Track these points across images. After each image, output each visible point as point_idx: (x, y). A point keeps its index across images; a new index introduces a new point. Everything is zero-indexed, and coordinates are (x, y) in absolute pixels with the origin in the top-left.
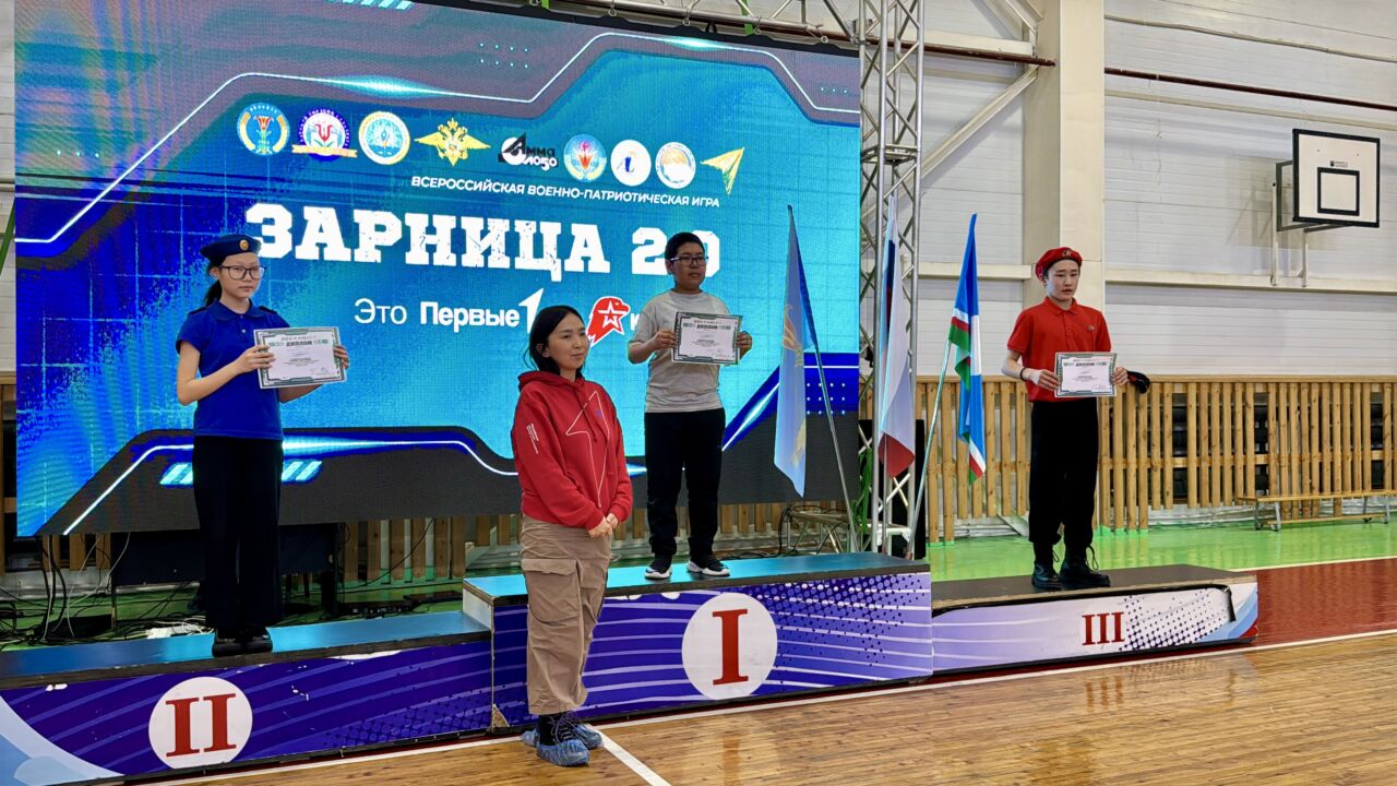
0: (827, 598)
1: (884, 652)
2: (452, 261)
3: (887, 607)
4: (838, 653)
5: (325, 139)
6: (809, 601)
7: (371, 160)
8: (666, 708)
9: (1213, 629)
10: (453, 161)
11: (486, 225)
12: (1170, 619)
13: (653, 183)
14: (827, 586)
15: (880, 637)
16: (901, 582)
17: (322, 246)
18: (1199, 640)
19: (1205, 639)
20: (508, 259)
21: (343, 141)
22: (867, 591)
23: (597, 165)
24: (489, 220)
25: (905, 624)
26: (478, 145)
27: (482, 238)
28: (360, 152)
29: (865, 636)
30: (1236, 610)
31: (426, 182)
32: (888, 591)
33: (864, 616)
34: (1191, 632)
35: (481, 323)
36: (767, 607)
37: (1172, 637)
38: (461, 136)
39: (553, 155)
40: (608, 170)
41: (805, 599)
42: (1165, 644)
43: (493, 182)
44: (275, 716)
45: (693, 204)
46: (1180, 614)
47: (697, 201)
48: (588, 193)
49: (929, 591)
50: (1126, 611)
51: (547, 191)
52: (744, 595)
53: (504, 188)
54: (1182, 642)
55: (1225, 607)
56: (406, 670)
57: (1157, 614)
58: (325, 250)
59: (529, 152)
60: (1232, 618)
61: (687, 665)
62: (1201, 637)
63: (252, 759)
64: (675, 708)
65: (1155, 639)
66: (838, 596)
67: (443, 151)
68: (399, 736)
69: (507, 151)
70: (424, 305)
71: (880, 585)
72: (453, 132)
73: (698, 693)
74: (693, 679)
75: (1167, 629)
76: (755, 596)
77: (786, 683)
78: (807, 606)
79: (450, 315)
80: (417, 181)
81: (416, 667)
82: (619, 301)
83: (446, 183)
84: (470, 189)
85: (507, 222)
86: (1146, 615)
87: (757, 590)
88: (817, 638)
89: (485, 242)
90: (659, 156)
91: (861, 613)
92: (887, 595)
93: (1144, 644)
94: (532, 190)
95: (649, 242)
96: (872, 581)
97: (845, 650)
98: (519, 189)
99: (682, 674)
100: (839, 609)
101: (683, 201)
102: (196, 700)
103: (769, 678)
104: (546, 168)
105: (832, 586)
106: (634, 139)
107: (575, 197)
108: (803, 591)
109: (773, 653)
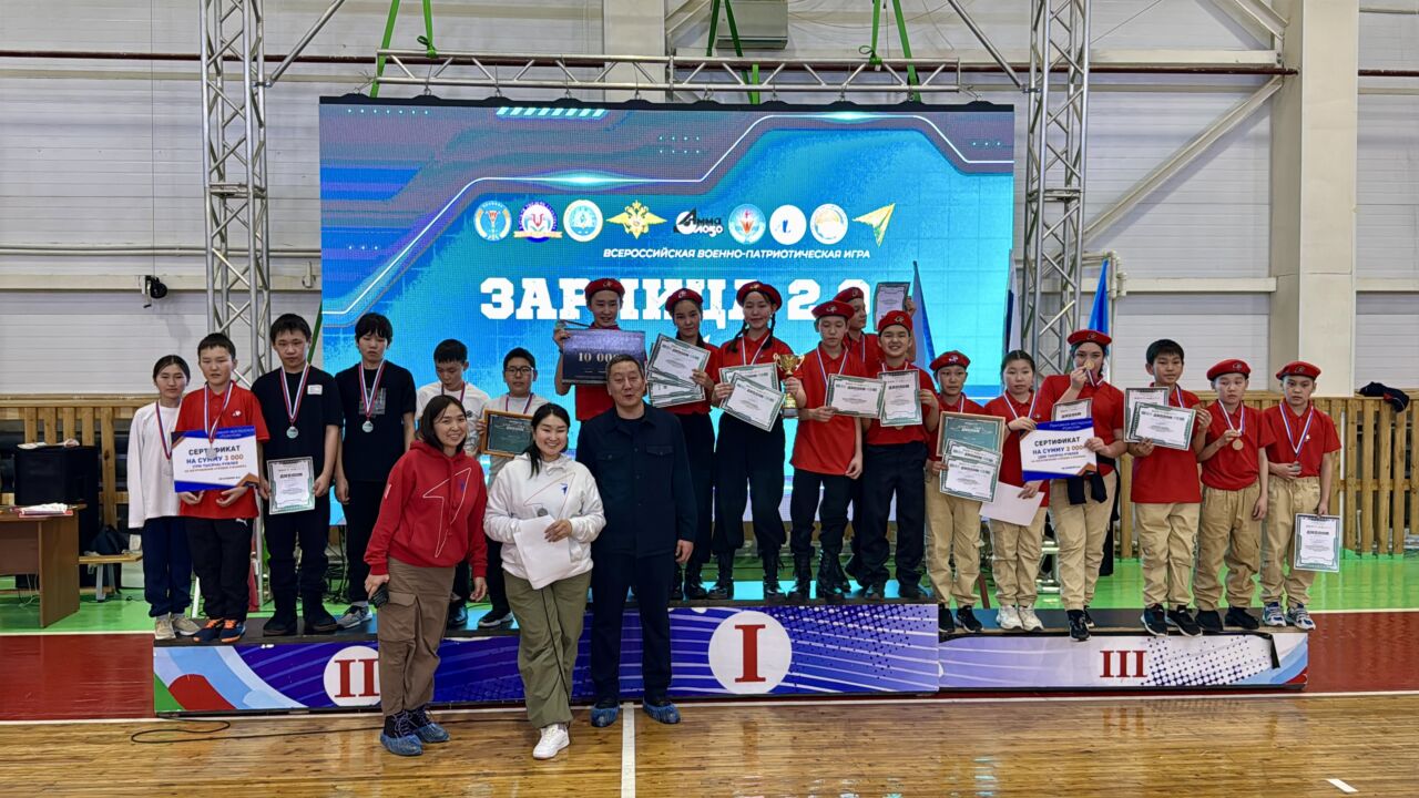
0: (838, 620)
1: (892, 668)
2: (635, 315)
3: (894, 631)
4: (847, 666)
5: (538, 225)
6: (821, 622)
7: (572, 239)
8: (694, 697)
9: (1252, 673)
10: (637, 235)
11: (662, 284)
12: (1200, 661)
13: (808, 241)
14: (838, 610)
15: (887, 655)
16: (909, 610)
17: (535, 309)
18: (1234, 683)
19: (1241, 682)
21: (552, 226)
22: (876, 616)
23: (757, 229)
24: (666, 281)
25: (912, 646)
26: (657, 220)
27: (659, 295)
28: (565, 234)
29: (873, 653)
30: (1280, 658)
31: (615, 253)
32: (896, 618)
33: (872, 637)
34: (1225, 674)
36: (783, 624)
37: (1202, 677)
38: (643, 215)
39: (720, 223)
40: (767, 236)
41: (817, 620)
42: (1194, 683)
43: (669, 250)
45: (845, 256)
46: (1213, 656)
47: (849, 255)
48: (750, 253)
49: (936, 620)
50: (1150, 650)
51: (714, 254)
52: (762, 614)
53: (678, 253)
54: (1214, 683)
55: (1267, 653)
56: (494, 651)
57: (1185, 654)
58: (538, 311)
59: (698, 222)
60: (1275, 664)
61: (712, 664)
62: (1237, 679)
64: (700, 697)
65: (1182, 677)
66: (848, 619)
67: (629, 227)
68: (491, 698)
69: (681, 223)
71: (888, 613)
72: (637, 211)
73: (721, 687)
74: (717, 676)
75: (1196, 669)
76: (772, 614)
77: (799, 686)
78: (819, 626)
80: (608, 253)
81: (502, 650)
84: (649, 256)
86: (1171, 655)
87: (774, 610)
88: (828, 652)
90: (813, 217)
91: (869, 634)
92: (895, 621)
93: (1169, 682)
94: (702, 253)
95: (803, 292)
96: (880, 609)
98: (691, 254)
99: (709, 671)
100: (849, 630)
101: (836, 254)
102: (354, 661)
103: (784, 680)
104: (713, 235)
105: (842, 611)
106: (791, 204)
107: (737, 257)
108: (815, 613)
109: (789, 661)
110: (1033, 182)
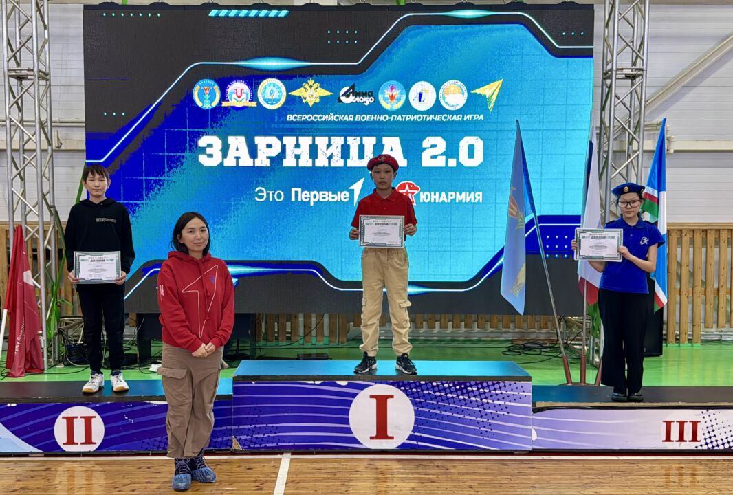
0: (451, 393)
1: (494, 431)
2: (310, 164)
3: (496, 402)
5: (239, 97)
6: (438, 394)
7: (264, 107)
10: (311, 104)
11: (329, 141)
13: (438, 108)
14: (451, 385)
15: (490, 421)
16: (508, 386)
17: (237, 158)
20: (342, 161)
21: (249, 97)
22: (481, 390)
23: (399, 99)
24: (332, 138)
25: (510, 414)
26: (326, 93)
27: (328, 149)
28: (259, 103)
29: (479, 419)
31: (295, 118)
32: (498, 392)
33: (478, 406)
35: (326, 200)
36: (408, 395)
38: (316, 89)
39: (372, 96)
40: (407, 102)
41: (434, 392)
43: (334, 115)
44: (116, 430)
45: (465, 119)
47: (467, 117)
48: (394, 117)
49: (530, 394)
50: (703, 420)
51: (368, 118)
52: (391, 386)
53: (341, 118)
58: (240, 160)
59: (356, 94)
61: (352, 425)
63: (104, 451)
64: (341, 451)
66: (460, 392)
69: (342, 95)
70: (293, 190)
71: (492, 388)
72: (311, 86)
74: (356, 434)
76: (399, 387)
77: (420, 443)
78: (436, 397)
79: (308, 196)
80: (290, 118)
82: (411, 184)
83: (307, 117)
84: (320, 120)
85: (343, 138)
87: (401, 384)
88: (443, 417)
89: (329, 151)
90: (441, 90)
91: (476, 404)
92: (497, 394)
93: (718, 446)
94: (358, 118)
95: (433, 146)
96: (485, 384)
97: (464, 427)
98: (350, 118)
99: (349, 431)
100: (460, 400)
101: (459, 118)
102: (77, 417)
103: (409, 439)
104: (367, 104)
105: (455, 386)
106: (425, 80)
107: (385, 120)
108: (433, 387)
110: (607, 64)
